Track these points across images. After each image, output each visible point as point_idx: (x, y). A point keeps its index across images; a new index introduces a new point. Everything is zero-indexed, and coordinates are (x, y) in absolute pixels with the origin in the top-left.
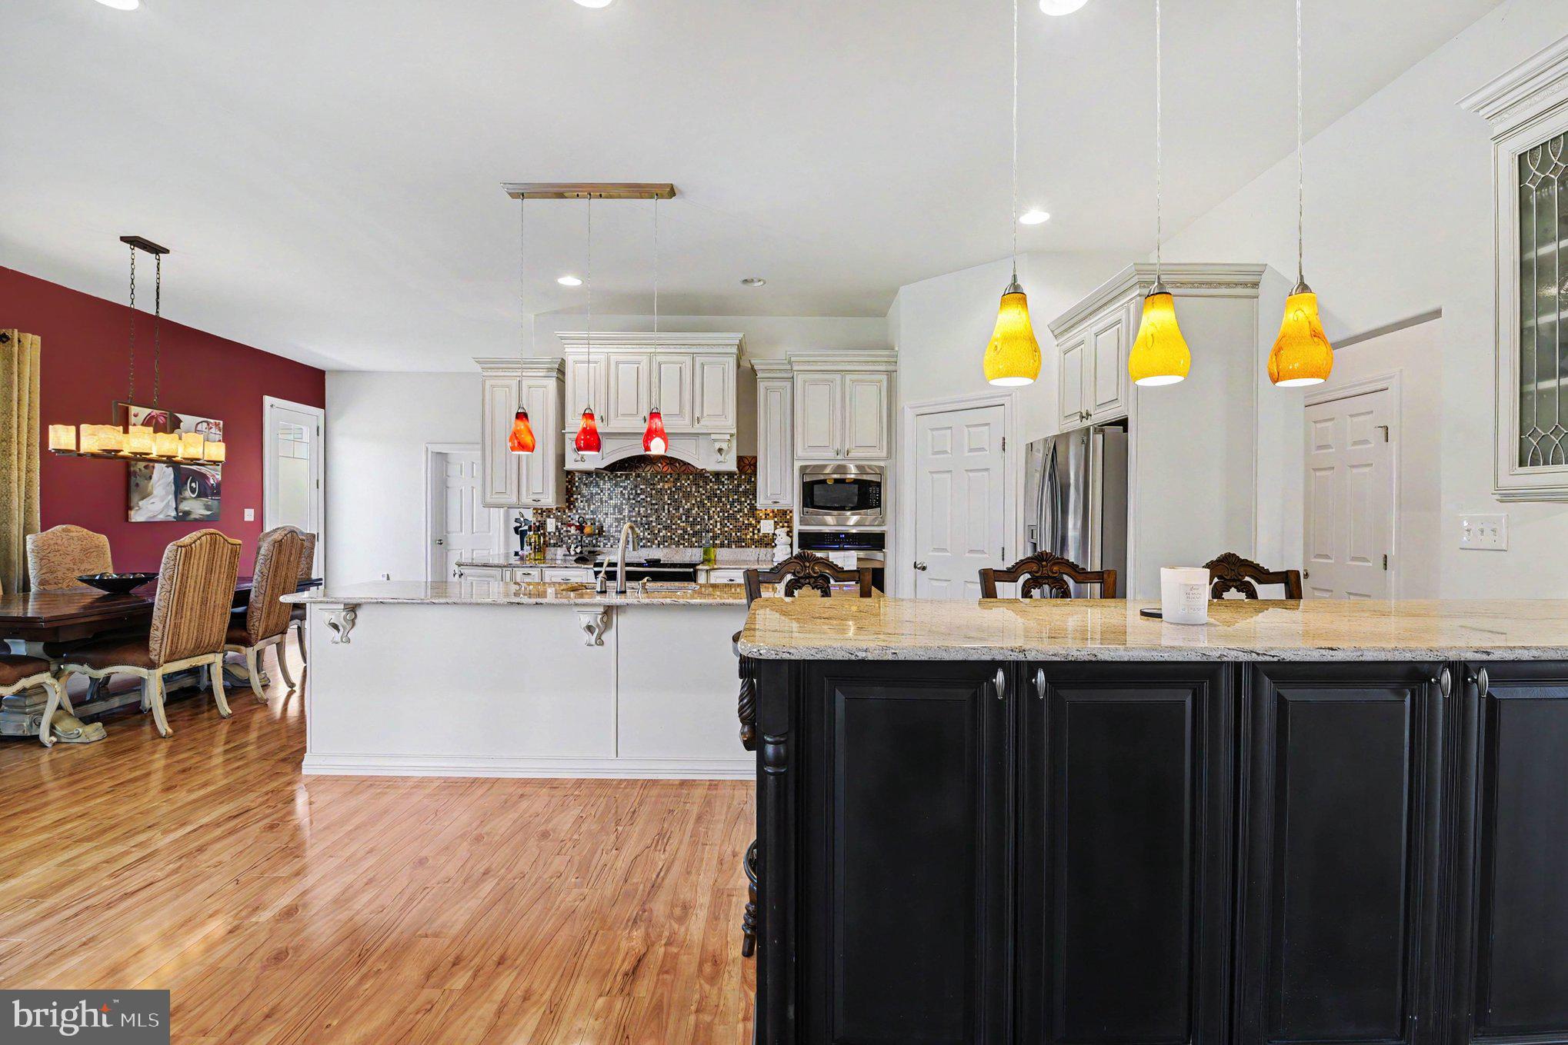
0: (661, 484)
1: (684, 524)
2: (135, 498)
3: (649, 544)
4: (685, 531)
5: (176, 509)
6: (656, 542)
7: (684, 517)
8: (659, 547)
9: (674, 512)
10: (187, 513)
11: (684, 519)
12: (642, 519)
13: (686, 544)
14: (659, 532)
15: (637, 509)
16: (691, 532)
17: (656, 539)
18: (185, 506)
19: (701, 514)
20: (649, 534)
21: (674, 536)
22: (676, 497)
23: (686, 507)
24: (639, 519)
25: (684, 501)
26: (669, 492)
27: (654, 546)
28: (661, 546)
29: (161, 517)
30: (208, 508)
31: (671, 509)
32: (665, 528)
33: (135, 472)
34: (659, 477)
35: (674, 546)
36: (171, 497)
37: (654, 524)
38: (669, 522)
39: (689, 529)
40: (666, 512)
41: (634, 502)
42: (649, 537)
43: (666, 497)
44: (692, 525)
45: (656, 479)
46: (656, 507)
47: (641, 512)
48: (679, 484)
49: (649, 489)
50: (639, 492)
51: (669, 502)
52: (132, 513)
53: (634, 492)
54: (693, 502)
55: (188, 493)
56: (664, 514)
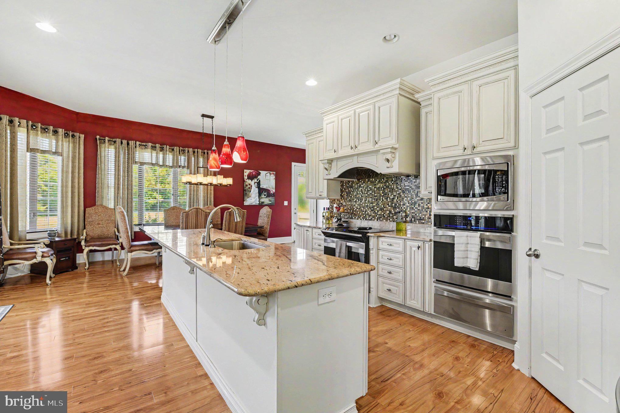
0: (379, 185)
1: (390, 208)
2: (245, 198)
3: (373, 219)
4: (390, 212)
5: (259, 201)
6: (376, 217)
7: (390, 203)
8: (378, 220)
9: (385, 200)
10: (263, 202)
11: (390, 205)
12: (370, 205)
13: (391, 220)
14: (378, 212)
15: (368, 199)
16: (394, 212)
17: (377, 216)
18: (262, 200)
19: (399, 202)
20: (373, 213)
21: (385, 215)
22: (386, 191)
23: (391, 197)
24: (369, 205)
25: (390, 194)
26: (382, 189)
27: (375, 220)
28: (379, 220)
29: (254, 204)
30: (270, 201)
31: (384, 199)
32: (381, 209)
33: (245, 190)
34: (378, 180)
35: (385, 221)
36: (257, 197)
37: (375, 207)
38: (382, 206)
39: (392, 211)
40: (381, 200)
41: (367, 195)
42: (373, 214)
43: (381, 192)
44: (395, 208)
45: (377, 182)
46: (376, 198)
47: (370, 201)
48: (387, 184)
49: (373, 188)
50: (369, 189)
51: (382, 195)
52: (244, 202)
53: (367, 189)
54: (395, 194)
55: (263, 196)
56: (380, 202)
